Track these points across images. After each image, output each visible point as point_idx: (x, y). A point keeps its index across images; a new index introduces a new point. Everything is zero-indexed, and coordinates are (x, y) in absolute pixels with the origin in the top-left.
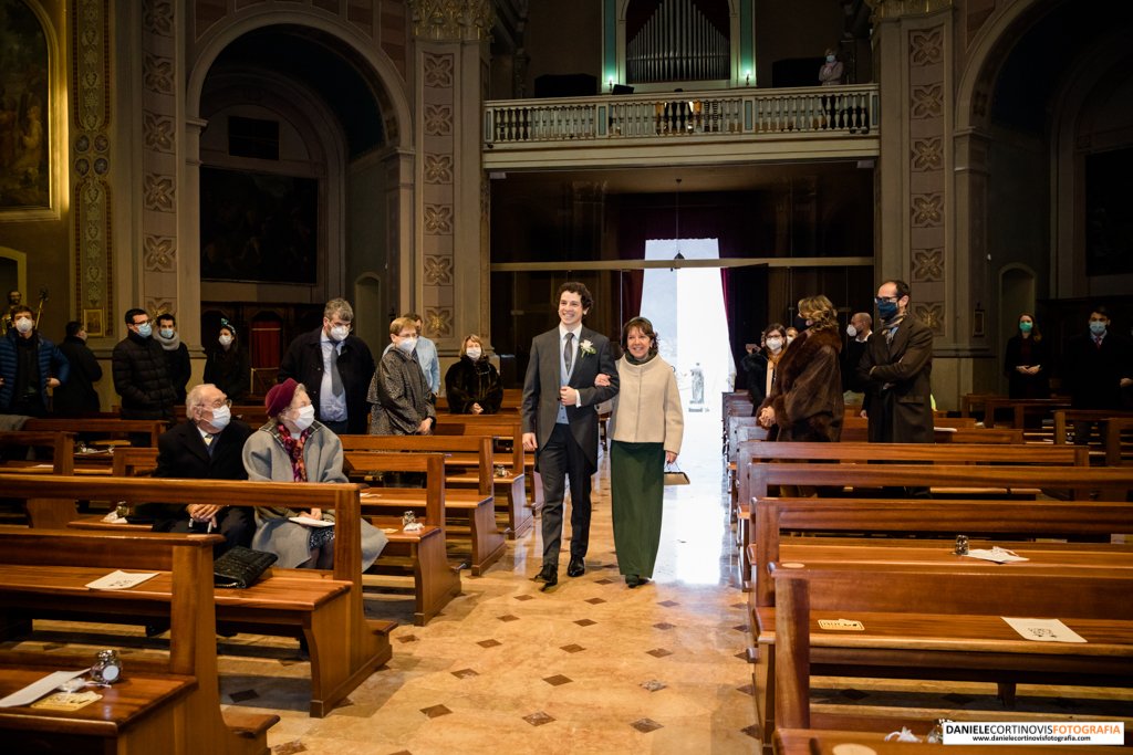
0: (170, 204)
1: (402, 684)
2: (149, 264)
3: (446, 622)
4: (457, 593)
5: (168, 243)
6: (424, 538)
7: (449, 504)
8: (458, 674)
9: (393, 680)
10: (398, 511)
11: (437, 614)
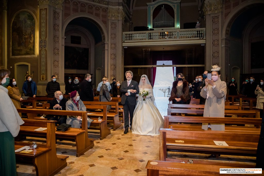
0: (58, 54)
2: (54, 66)
5: (58, 62)
6: (102, 122)
8: (107, 150)
9: (94, 150)
10: (97, 117)
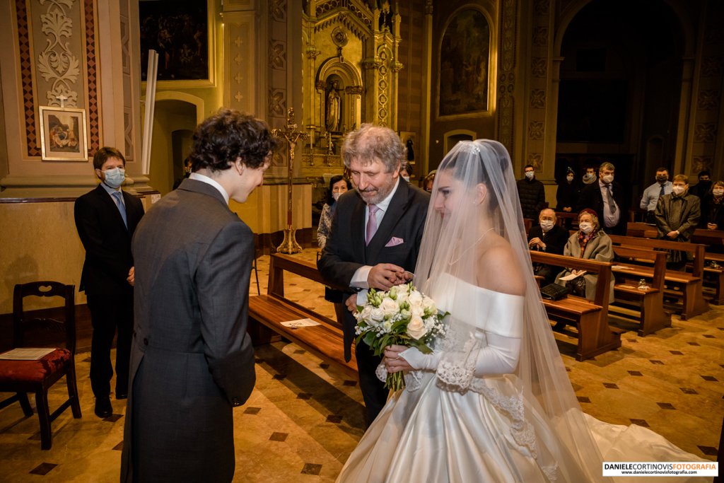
0: (542, 104)
1: (622, 358)
2: (531, 136)
3: (656, 338)
4: (669, 325)
5: (541, 125)
6: (648, 294)
7: (666, 278)
8: (653, 362)
9: (618, 356)
10: (637, 278)
11: (652, 333)
